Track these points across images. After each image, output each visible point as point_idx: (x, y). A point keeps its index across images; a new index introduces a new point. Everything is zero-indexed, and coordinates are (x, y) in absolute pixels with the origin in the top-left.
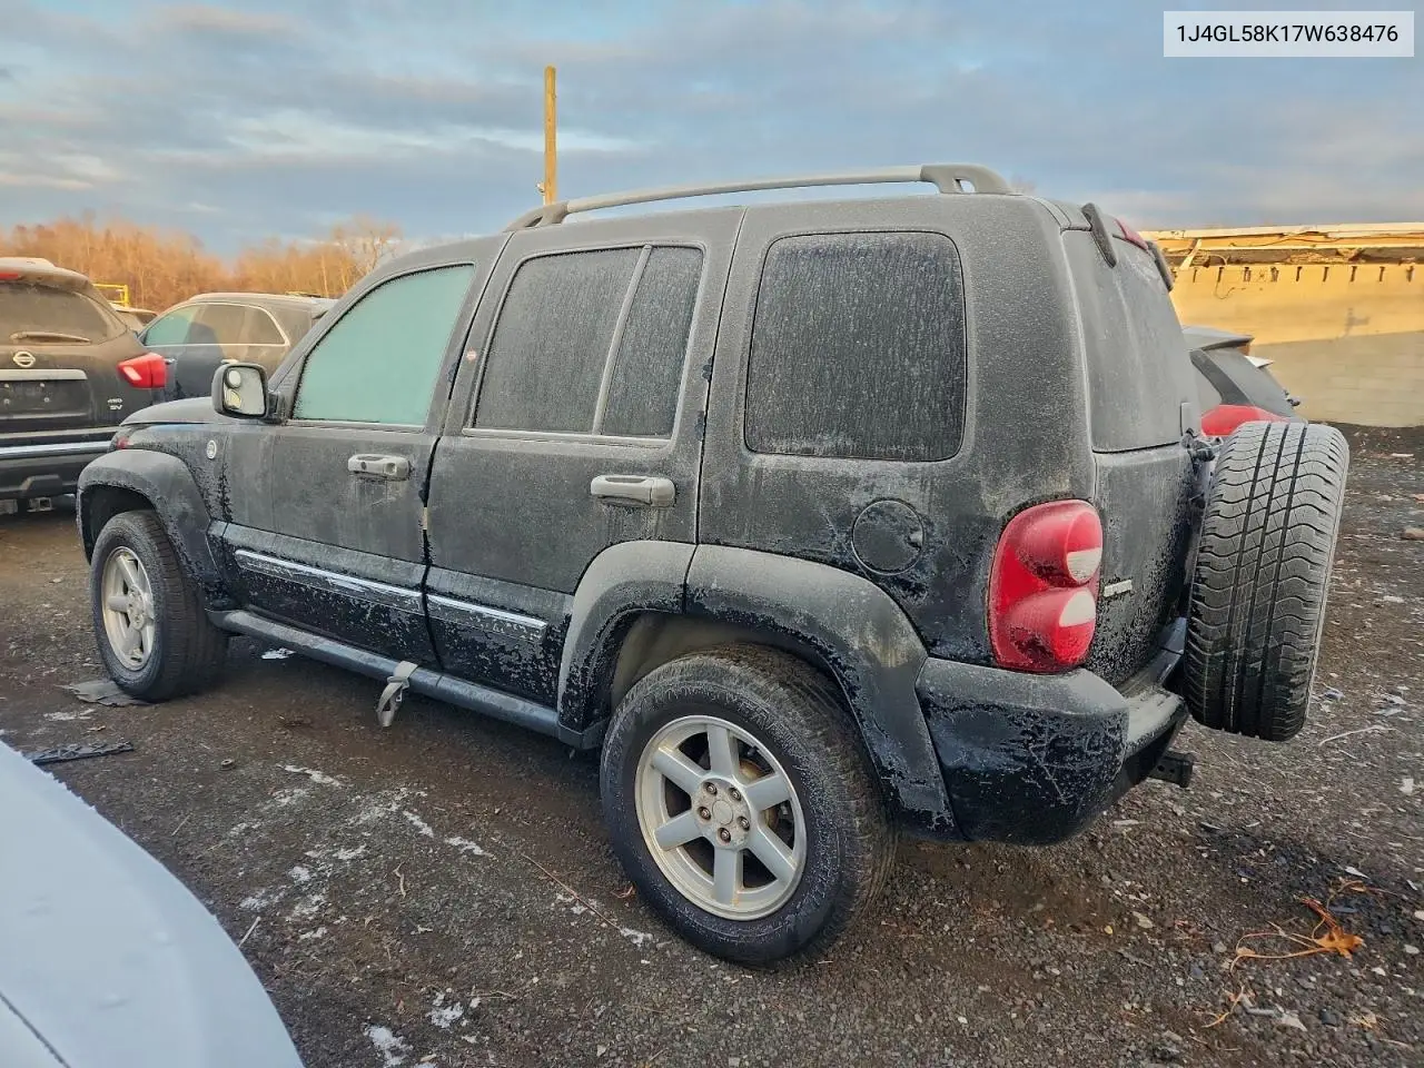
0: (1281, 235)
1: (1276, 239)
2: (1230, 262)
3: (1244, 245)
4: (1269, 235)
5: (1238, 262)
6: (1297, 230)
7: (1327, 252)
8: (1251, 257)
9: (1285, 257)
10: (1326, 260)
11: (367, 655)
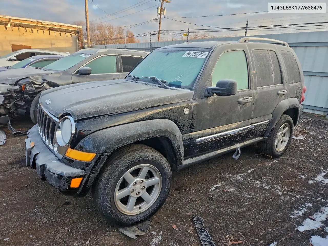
0: (32, 21)
1: (30, 22)
2: (21, 27)
3: (23, 23)
4: (29, 21)
5: (23, 27)
6: (35, 21)
7: (42, 27)
8: (25, 26)
9: (34, 27)
10: (43, 29)
11: (228, 148)
